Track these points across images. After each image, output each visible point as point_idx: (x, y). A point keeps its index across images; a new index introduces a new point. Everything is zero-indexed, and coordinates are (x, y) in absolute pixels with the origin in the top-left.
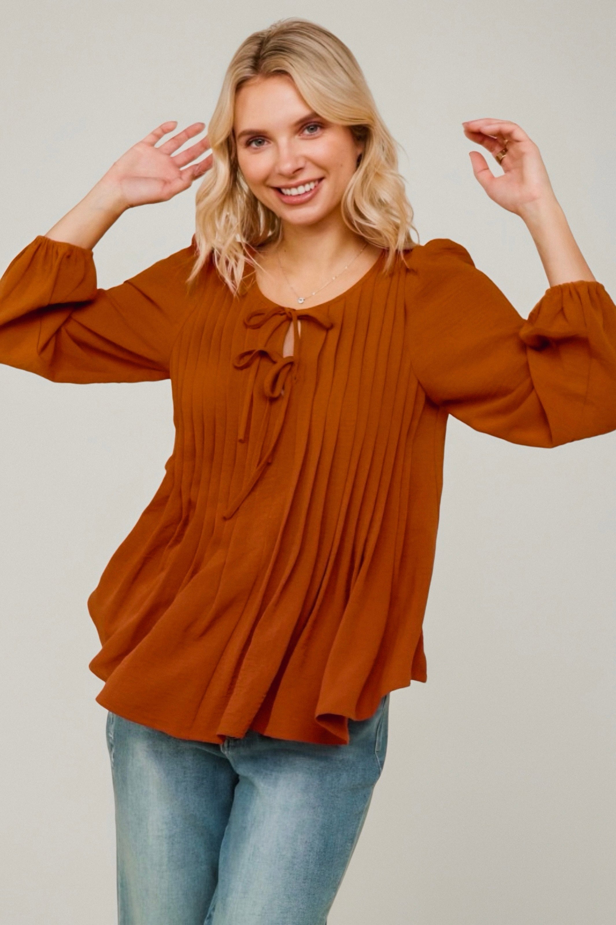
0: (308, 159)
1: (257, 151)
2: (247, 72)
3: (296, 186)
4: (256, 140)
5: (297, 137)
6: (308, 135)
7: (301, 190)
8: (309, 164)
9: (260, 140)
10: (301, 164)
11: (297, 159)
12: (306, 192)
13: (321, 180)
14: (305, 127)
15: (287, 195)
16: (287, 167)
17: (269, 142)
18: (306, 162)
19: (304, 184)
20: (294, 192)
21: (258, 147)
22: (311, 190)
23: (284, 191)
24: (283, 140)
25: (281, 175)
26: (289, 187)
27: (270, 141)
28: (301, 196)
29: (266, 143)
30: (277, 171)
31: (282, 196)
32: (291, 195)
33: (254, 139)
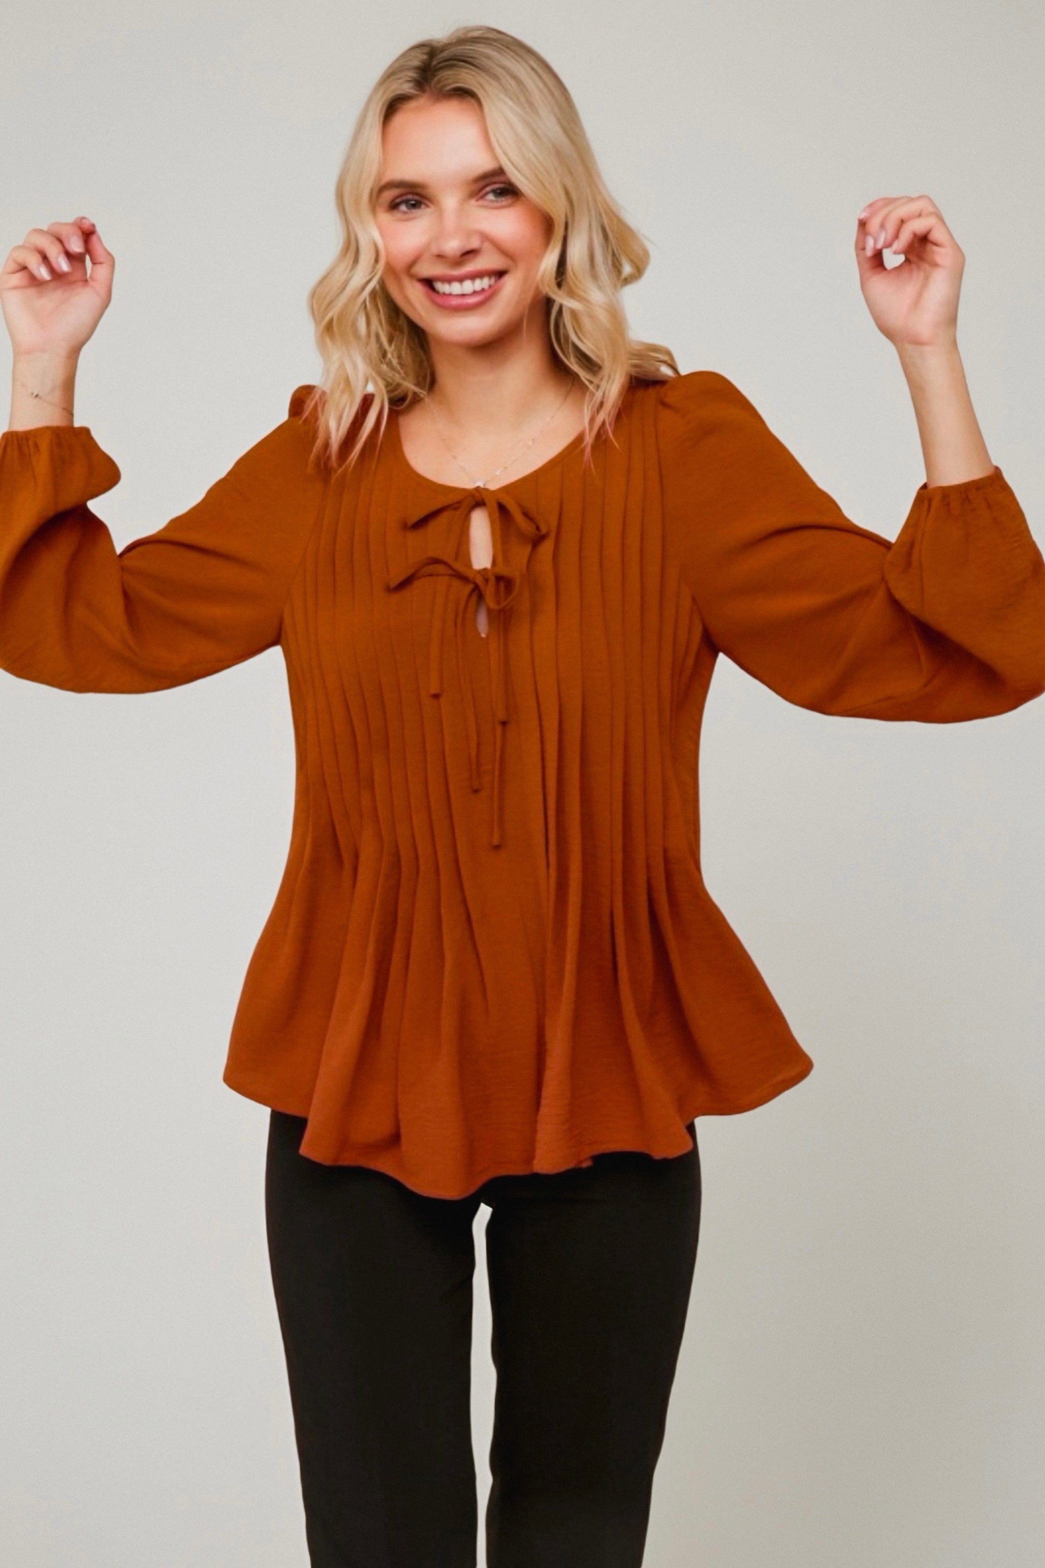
0: (485, 237)
1: (407, 216)
2: (407, 88)
3: (461, 280)
4: (406, 202)
5: (473, 202)
6: (492, 201)
7: (468, 286)
8: (487, 246)
9: (413, 202)
10: (475, 243)
11: (469, 234)
12: (475, 293)
13: (500, 274)
14: (488, 189)
15: (444, 294)
16: (453, 245)
17: (427, 206)
18: (482, 242)
19: (473, 276)
20: (456, 288)
21: (409, 211)
22: (483, 290)
23: (439, 286)
24: (450, 201)
25: (440, 257)
26: (449, 280)
27: (429, 204)
28: (466, 297)
29: (423, 206)
30: (435, 250)
31: (434, 296)
32: (450, 295)
33: (404, 198)
